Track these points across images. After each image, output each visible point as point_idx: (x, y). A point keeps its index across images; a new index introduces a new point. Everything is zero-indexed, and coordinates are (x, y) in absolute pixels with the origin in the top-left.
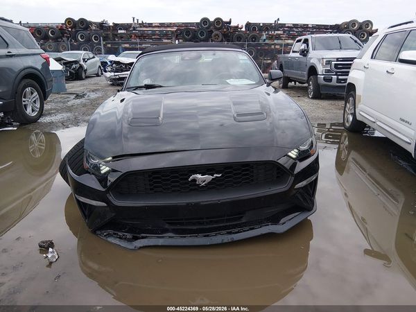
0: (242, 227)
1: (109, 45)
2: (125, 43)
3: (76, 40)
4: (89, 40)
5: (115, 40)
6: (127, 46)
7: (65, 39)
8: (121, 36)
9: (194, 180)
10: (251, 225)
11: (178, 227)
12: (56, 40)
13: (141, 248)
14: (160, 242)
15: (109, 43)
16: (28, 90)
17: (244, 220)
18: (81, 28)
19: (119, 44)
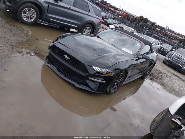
0: (69, 78)
1: (149, 32)
2: (157, 34)
3: (138, 25)
4: (142, 27)
5: (153, 31)
6: (156, 35)
7: (135, 23)
8: (157, 31)
9: (65, 56)
10: (72, 79)
11: (59, 68)
12: (131, 22)
13: (48, 66)
14: (51, 67)
15: (149, 31)
16: (88, 28)
17: (72, 78)
18: (143, 21)
19: (153, 33)
